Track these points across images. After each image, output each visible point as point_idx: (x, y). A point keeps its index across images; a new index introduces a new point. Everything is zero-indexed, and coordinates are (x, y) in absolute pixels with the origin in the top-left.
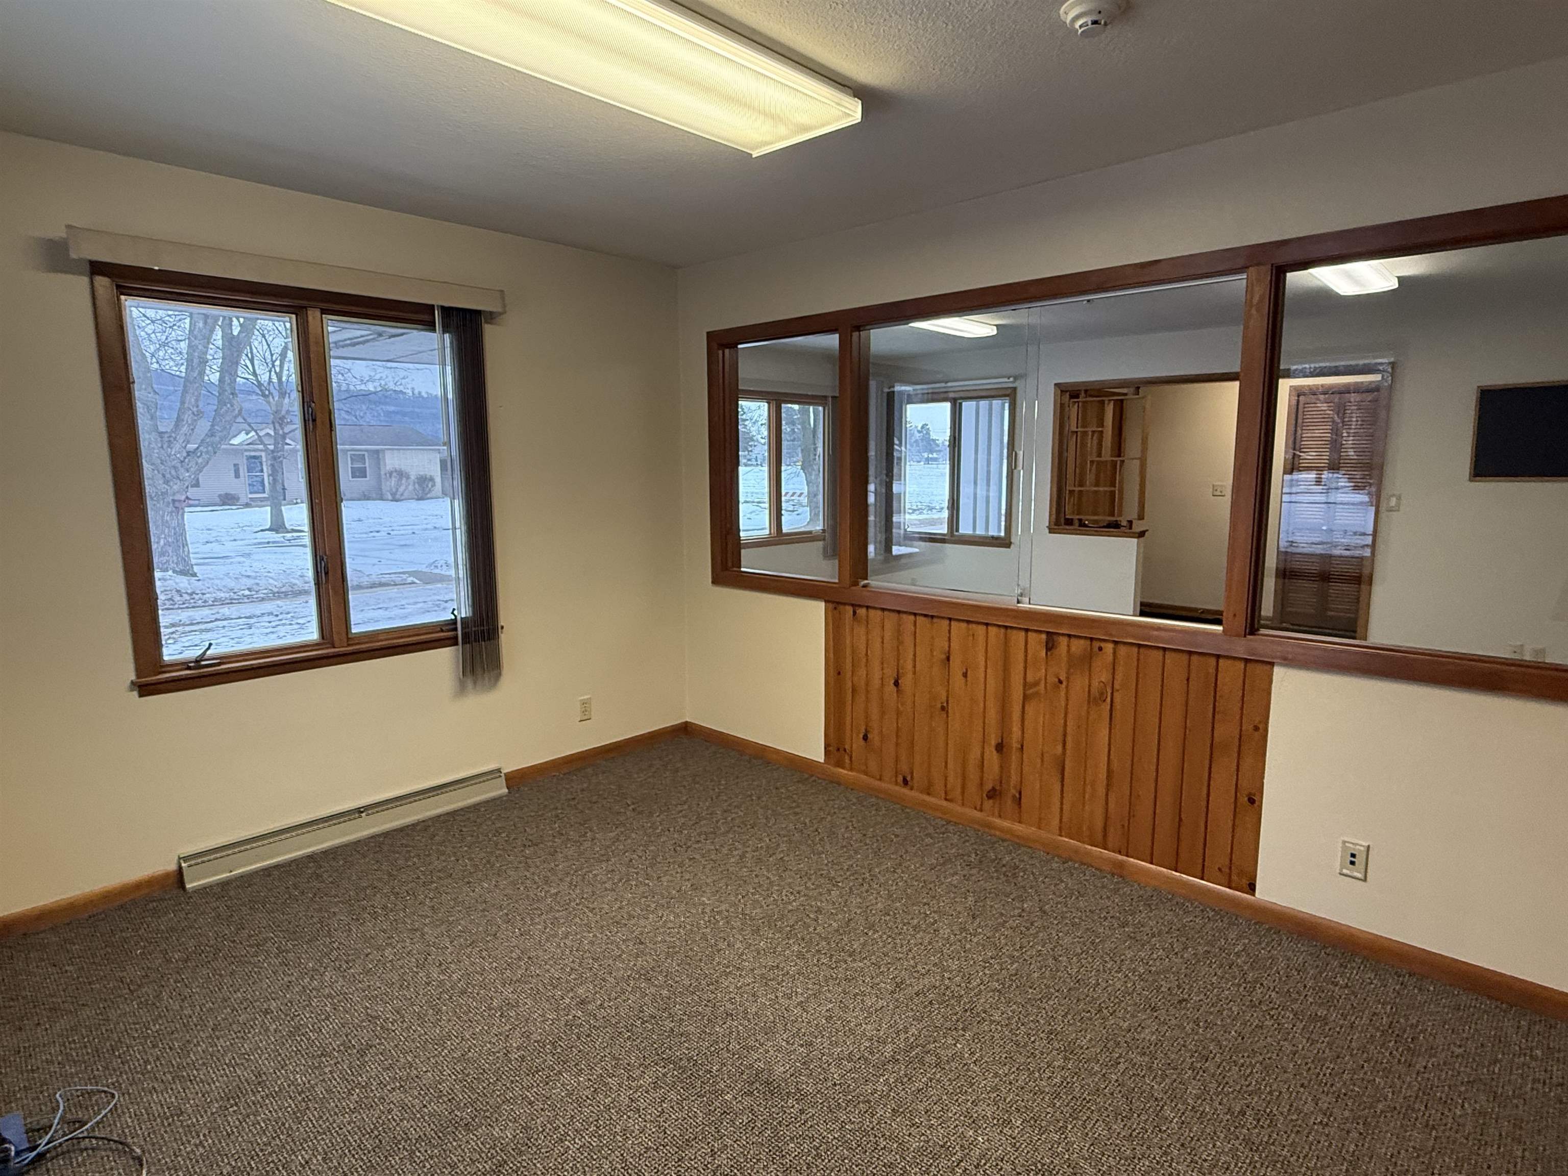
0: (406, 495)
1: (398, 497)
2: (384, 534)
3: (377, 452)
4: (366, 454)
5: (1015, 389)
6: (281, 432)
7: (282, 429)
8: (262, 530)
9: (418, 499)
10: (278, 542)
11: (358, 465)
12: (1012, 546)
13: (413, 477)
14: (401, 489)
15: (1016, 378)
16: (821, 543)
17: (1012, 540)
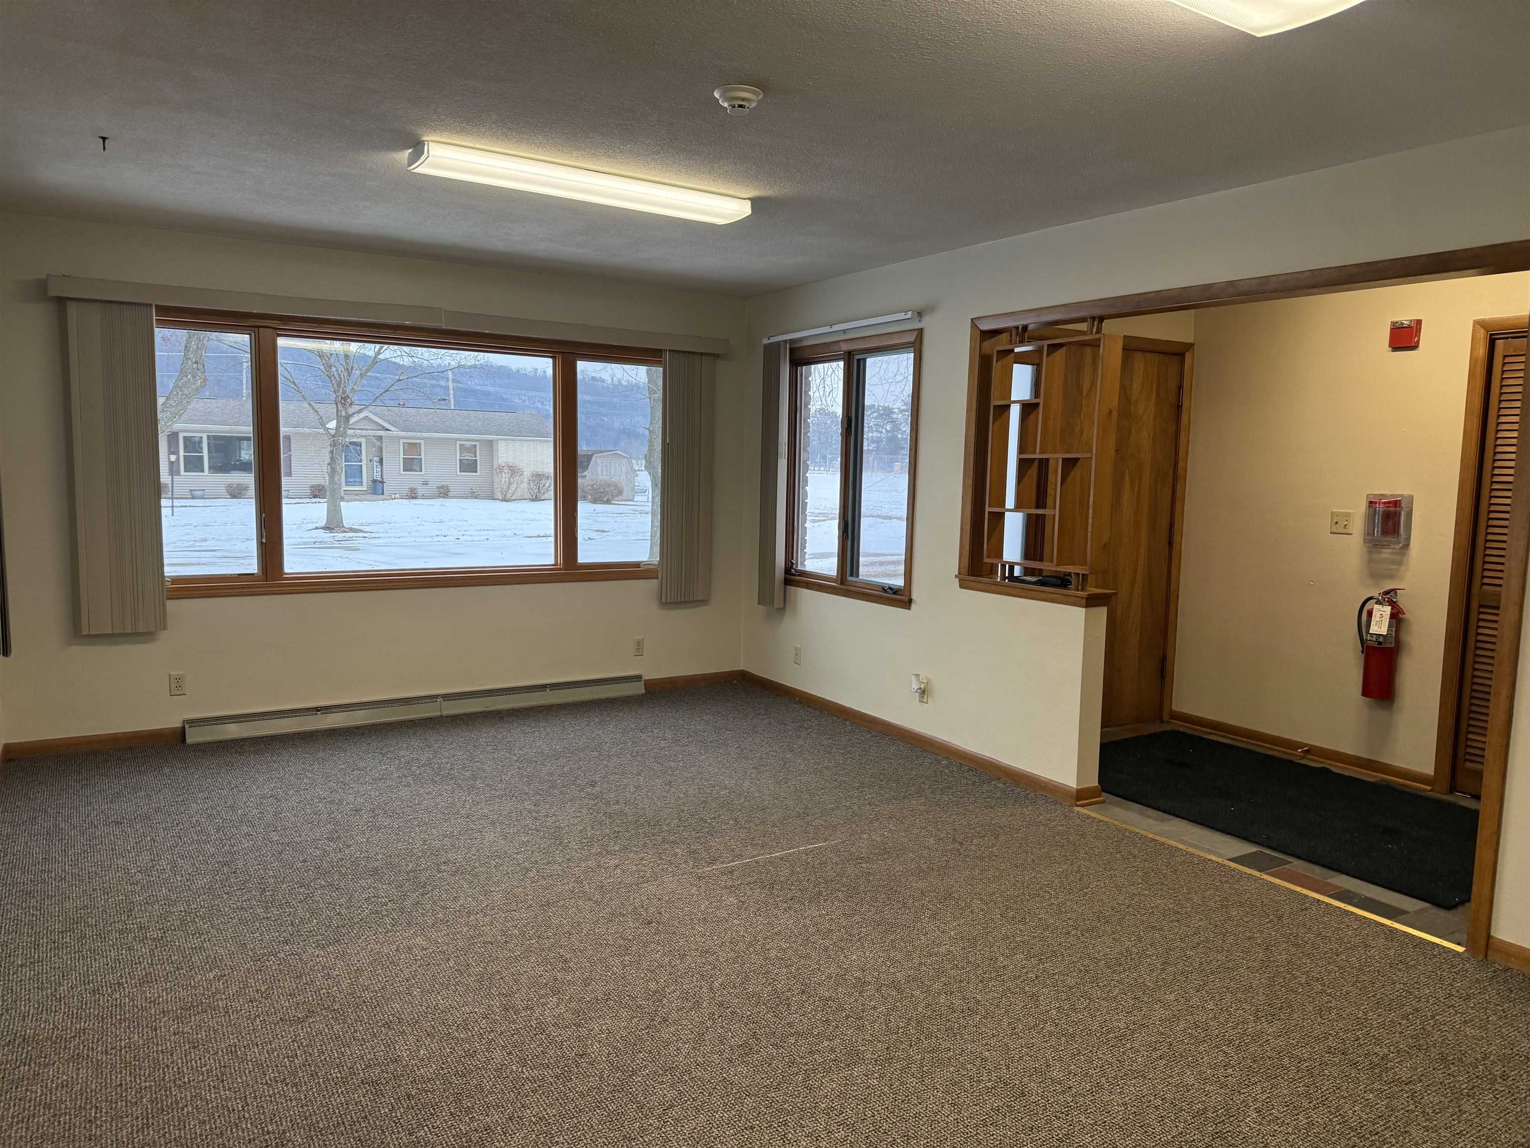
0: (518, 494)
1: (509, 496)
2: (453, 539)
3: (490, 443)
4: (477, 444)
5: (921, 331)
6: (344, 413)
7: (345, 409)
8: (316, 528)
9: (533, 500)
10: (326, 543)
11: (468, 456)
12: (913, 606)
13: (527, 473)
14: (513, 488)
15: (920, 314)
16: (654, 584)
17: (914, 597)
